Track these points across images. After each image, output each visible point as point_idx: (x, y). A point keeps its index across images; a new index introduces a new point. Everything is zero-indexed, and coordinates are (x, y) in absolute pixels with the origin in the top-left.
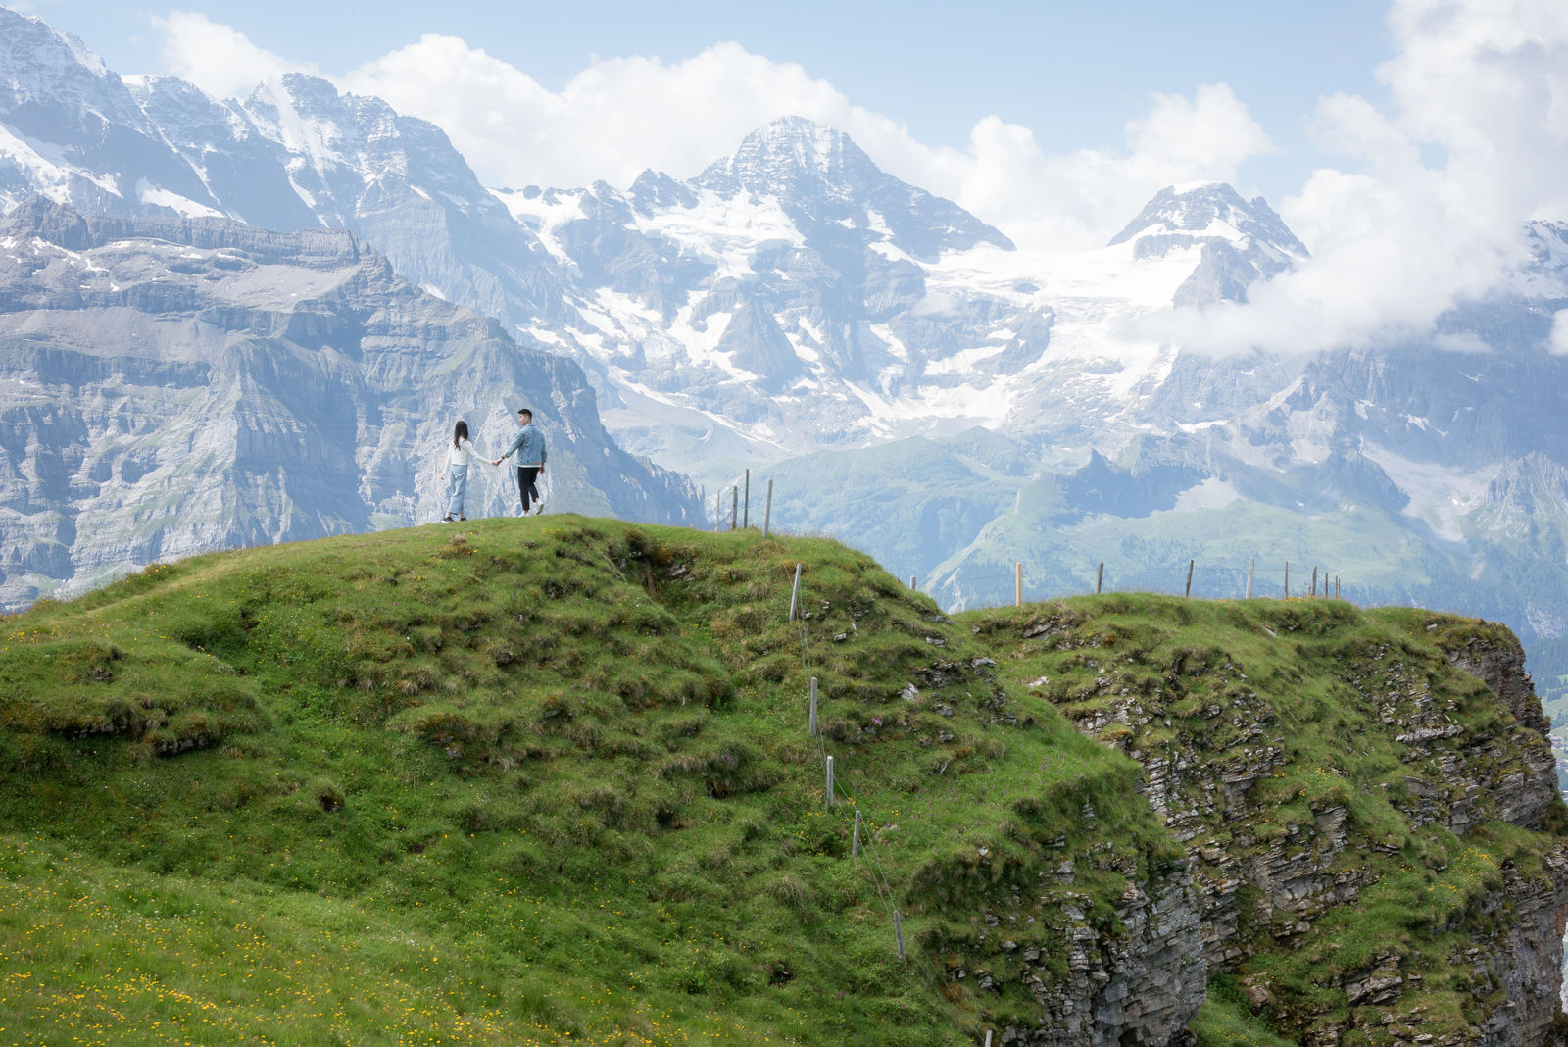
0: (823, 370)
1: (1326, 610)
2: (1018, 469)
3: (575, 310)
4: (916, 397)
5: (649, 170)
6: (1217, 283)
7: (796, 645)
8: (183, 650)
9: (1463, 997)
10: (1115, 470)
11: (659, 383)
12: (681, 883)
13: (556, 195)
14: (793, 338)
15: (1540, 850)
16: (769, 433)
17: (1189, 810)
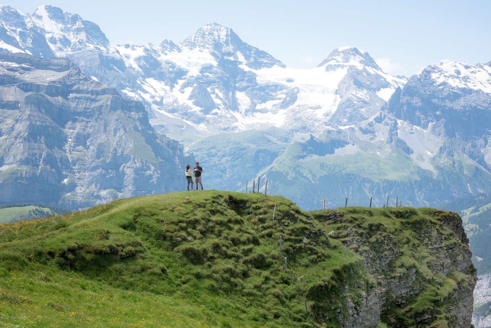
0: (223, 107)
1: (409, 211)
2: (286, 140)
3: (141, 86)
4: (253, 116)
5: (166, 39)
6: (352, 80)
7: (275, 227)
8: (122, 230)
9: (448, 321)
10: (318, 141)
11: (169, 110)
12: (250, 292)
13: (135, 47)
14: (213, 96)
15: (468, 279)
16: (205, 127)
17: (373, 269)
